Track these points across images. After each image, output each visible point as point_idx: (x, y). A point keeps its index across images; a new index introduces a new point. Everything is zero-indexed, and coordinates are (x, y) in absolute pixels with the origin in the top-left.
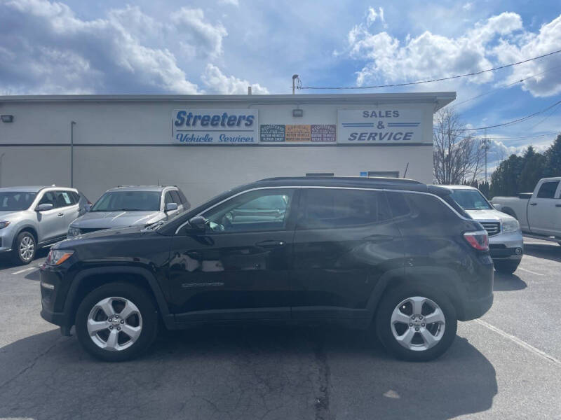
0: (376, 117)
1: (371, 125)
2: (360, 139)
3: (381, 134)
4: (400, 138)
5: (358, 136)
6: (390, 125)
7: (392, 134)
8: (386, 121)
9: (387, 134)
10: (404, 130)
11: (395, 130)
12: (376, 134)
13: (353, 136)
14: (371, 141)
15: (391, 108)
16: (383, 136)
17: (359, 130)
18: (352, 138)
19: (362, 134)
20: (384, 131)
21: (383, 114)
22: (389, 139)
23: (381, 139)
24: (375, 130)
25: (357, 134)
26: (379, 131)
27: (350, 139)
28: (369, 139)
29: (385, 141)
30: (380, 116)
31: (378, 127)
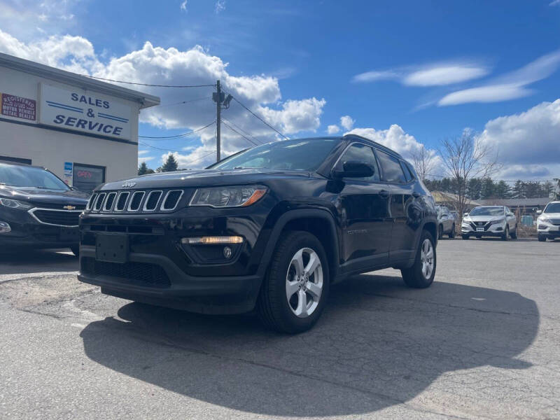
0: (86, 103)
1: (80, 111)
2: (67, 124)
3: (91, 123)
4: (110, 132)
5: (65, 120)
6: (101, 115)
7: (102, 125)
8: (96, 110)
9: (97, 124)
10: (115, 124)
11: (106, 122)
12: (86, 122)
13: (59, 119)
14: (80, 129)
15: (103, 98)
16: (92, 125)
17: (68, 114)
18: (58, 121)
19: (70, 118)
20: (94, 121)
21: (93, 101)
22: (99, 130)
23: (91, 128)
24: (84, 117)
25: (63, 117)
26: (88, 119)
27: (55, 121)
28: (77, 126)
29: (95, 131)
30: (90, 103)
31: (88, 114)
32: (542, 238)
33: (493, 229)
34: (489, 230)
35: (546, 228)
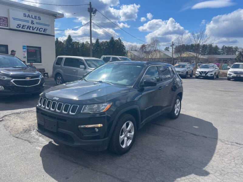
0: (30, 18)
1: (28, 21)
2: (22, 28)
3: (33, 27)
4: (42, 31)
5: (21, 26)
6: (37, 23)
7: (38, 28)
8: (35, 21)
9: (36, 28)
10: (44, 27)
11: (40, 26)
12: (31, 27)
13: (19, 26)
14: (28, 30)
15: (38, 15)
16: (34, 28)
17: (22, 23)
18: (18, 27)
19: (23, 25)
20: (34, 26)
21: (33, 17)
22: (37, 30)
23: (33, 30)
24: (30, 24)
25: (21, 25)
26: (32, 25)
27: (17, 27)
28: (27, 29)
29: (35, 31)
30: (32, 18)
31: (31, 23)
32: (229, 79)
33: (209, 75)
34: (207, 75)
35: (231, 75)
